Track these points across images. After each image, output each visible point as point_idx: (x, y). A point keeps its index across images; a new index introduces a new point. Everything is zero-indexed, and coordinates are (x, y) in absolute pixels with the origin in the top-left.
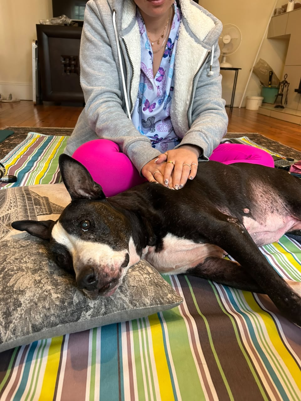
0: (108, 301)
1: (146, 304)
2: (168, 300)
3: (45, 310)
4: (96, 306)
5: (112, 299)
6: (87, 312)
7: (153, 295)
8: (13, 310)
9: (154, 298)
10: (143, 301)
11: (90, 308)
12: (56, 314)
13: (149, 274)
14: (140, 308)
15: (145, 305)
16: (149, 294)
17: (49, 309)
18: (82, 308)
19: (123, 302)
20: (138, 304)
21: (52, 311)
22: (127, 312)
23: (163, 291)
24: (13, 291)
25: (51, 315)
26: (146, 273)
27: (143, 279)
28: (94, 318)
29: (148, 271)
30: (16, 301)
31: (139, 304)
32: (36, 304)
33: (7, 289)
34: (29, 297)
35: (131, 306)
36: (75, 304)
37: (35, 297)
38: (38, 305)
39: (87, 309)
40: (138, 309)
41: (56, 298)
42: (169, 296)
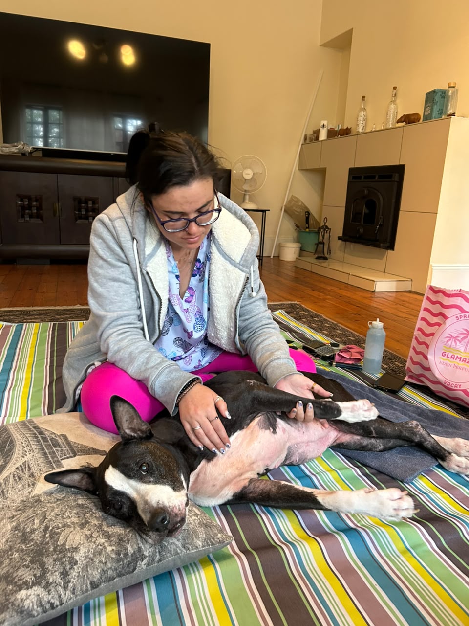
0: (161, 547)
1: (199, 547)
2: (218, 540)
3: (101, 565)
4: (151, 554)
5: (165, 545)
6: (142, 561)
7: (204, 536)
8: (70, 569)
9: (205, 539)
10: (195, 544)
11: (145, 557)
12: (113, 568)
13: (197, 515)
14: (193, 551)
15: (197, 547)
16: (200, 536)
17: (106, 563)
18: (137, 558)
19: (177, 547)
20: (190, 547)
21: (109, 565)
22: (180, 558)
23: (213, 532)
24: (66, 550)
25: (109, 569)
26: (194, 515)
27: (192, 522)
28: (149, 567)
29: (195, 512)
30: (71, 559)
31: (192, 547)
32: (92, 560)
33: (58, 548)
34: (84, 553)
35: (184, 551)
36: (130, 555)
37: (90, 553)
38: (94, 560)
39: (142, 558)
40: (191, 553)
41: (111, 551)
42: (219, 535)
